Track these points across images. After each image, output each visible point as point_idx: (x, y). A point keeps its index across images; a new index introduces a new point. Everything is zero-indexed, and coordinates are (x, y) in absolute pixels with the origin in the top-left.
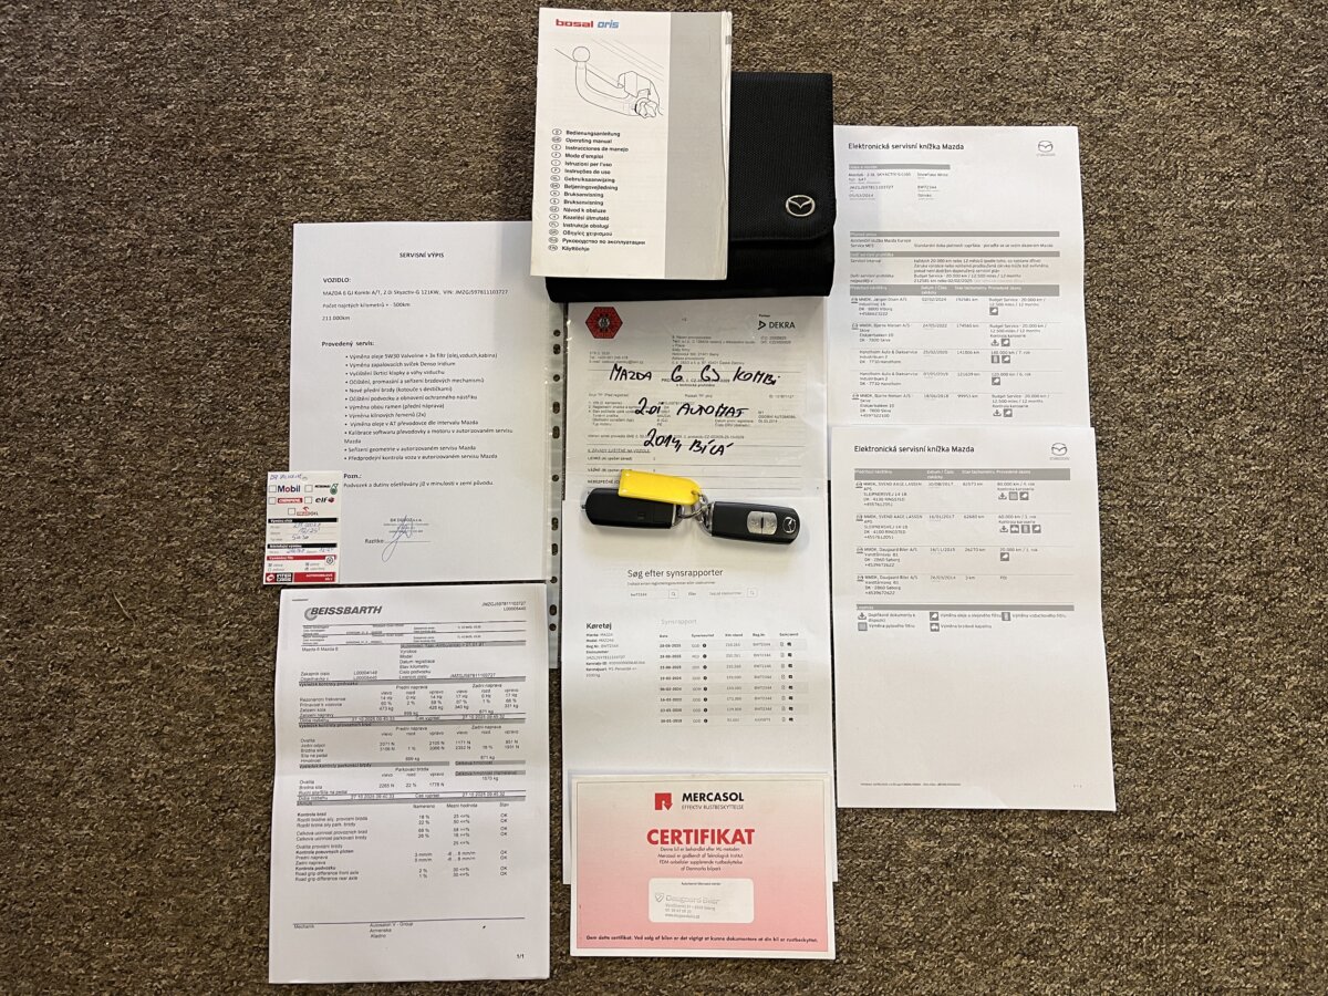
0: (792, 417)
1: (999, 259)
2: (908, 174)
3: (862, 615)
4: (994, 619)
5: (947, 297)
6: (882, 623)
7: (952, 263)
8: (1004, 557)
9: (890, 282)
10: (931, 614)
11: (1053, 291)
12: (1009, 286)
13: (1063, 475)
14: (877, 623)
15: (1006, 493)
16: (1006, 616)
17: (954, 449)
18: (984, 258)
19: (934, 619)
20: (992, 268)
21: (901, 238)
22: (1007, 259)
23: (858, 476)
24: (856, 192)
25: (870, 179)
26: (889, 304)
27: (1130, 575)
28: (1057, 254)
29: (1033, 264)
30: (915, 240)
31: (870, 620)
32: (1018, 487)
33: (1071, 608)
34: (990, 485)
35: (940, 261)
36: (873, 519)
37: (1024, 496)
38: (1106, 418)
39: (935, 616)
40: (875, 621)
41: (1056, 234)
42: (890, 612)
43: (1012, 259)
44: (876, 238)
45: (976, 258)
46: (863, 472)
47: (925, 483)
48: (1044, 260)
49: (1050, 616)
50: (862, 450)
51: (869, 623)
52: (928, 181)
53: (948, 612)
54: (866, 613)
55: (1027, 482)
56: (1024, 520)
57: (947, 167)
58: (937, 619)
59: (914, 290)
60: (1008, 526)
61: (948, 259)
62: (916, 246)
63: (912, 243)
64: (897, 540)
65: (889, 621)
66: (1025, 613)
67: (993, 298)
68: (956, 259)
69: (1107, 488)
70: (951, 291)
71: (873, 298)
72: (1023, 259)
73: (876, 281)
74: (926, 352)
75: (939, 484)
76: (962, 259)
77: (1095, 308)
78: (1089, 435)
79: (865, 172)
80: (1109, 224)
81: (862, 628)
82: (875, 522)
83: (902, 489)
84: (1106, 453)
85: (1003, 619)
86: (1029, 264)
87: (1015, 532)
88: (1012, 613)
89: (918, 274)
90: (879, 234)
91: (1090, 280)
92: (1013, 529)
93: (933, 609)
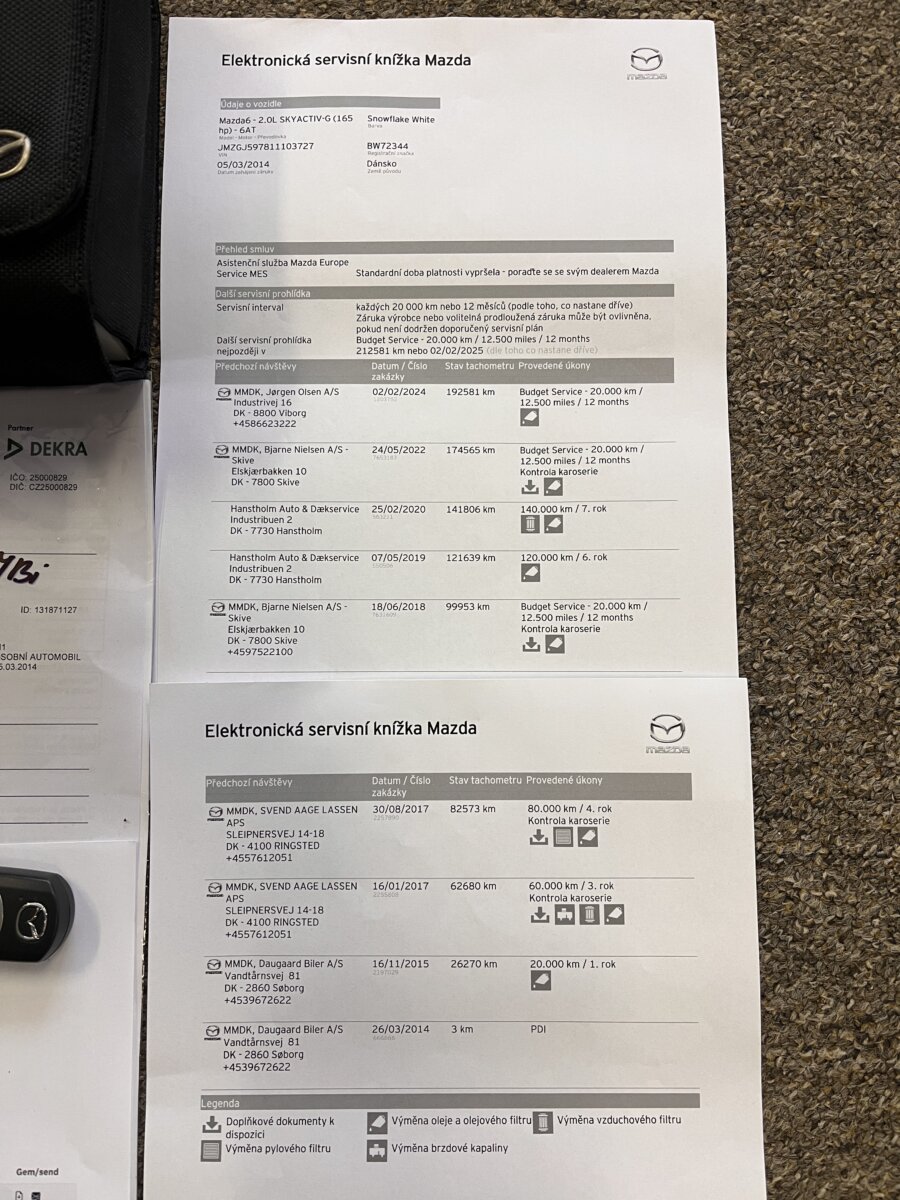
0: (70, 657)
1: (542, 301)
2: (348, 118)
3: (212, 1123)
4: (515, 1130)
5: (427, 387)
6: (255, 1142)
7: (438, 312)
8: (539, 980)
9: (304, 353)
10: (372, 1117)
11: (660, 370)
12: (565, 361)
13: (676, 787)
14: (244, 1142)
15: (547, 831)
16: (543, 1123)
17: (433, 729)
18: (507, 301)
19: (376, 1131)
20: (528, 323)
21: (327, 257)
22: (558, 301)
23: (213, 794)
24: (232, 156)
25: (262, 129)
26: (299, 402)
27: (827, 1020)
28: (667, 290)
29: (616, 311)
30: (357, 261)
31: (230, 1135)
32: (574, 815)
33: (691, 1101)
34: (512, 812)
35: (410, 307)
36: (247, 894)
37: (587, 838)
38: (775, 655)
39: (379, 1122)
40: (240, 1136)
41: (666, 246)
42: (276, 1114)
43: (572, 301)
44: (271, 258)
45: (491, 301)
46: (225, 783)
47: (366, 806)
48: (640, 304)
49: (643, 1120)
50: (223, 732)
51: (226, 1142)
52: (390, 132)
53: (408, 1113)
54: (221, 1117)
55: (595, 804)
56: (586, 892)
57: (434, 103)
58: (384, 1130)
59: (355, 372)
60: (549, 909)
61: (430, 301)
62: (360, 273)
63: (351, 269)
64: (302, 941)
65: (276, 1135)
66: (586, 1112)
67: (529, 387)
68: (446, 301)
69: (776, 814)
70: (436, 372)
71: (264, 388)
72: (593, 300)
73: (273, 353)
74: (377, 509)
75: (398, 809)
76: (461, 301)
77: (751, 408)
78: (736, 693)
79: (254, 114)
80: (784, 226)
81: (210, 1153)
82: (251, 898)
83: (312, 822)
84: (773, 734)
85: (536, 1131)
86: (608, 311)
87: (566, 921)
88: (557, 1112)
89: (365, 335)
90: (281, 248)
91: (742, 346)
92: (561, 916)
93: (376, 1105)
